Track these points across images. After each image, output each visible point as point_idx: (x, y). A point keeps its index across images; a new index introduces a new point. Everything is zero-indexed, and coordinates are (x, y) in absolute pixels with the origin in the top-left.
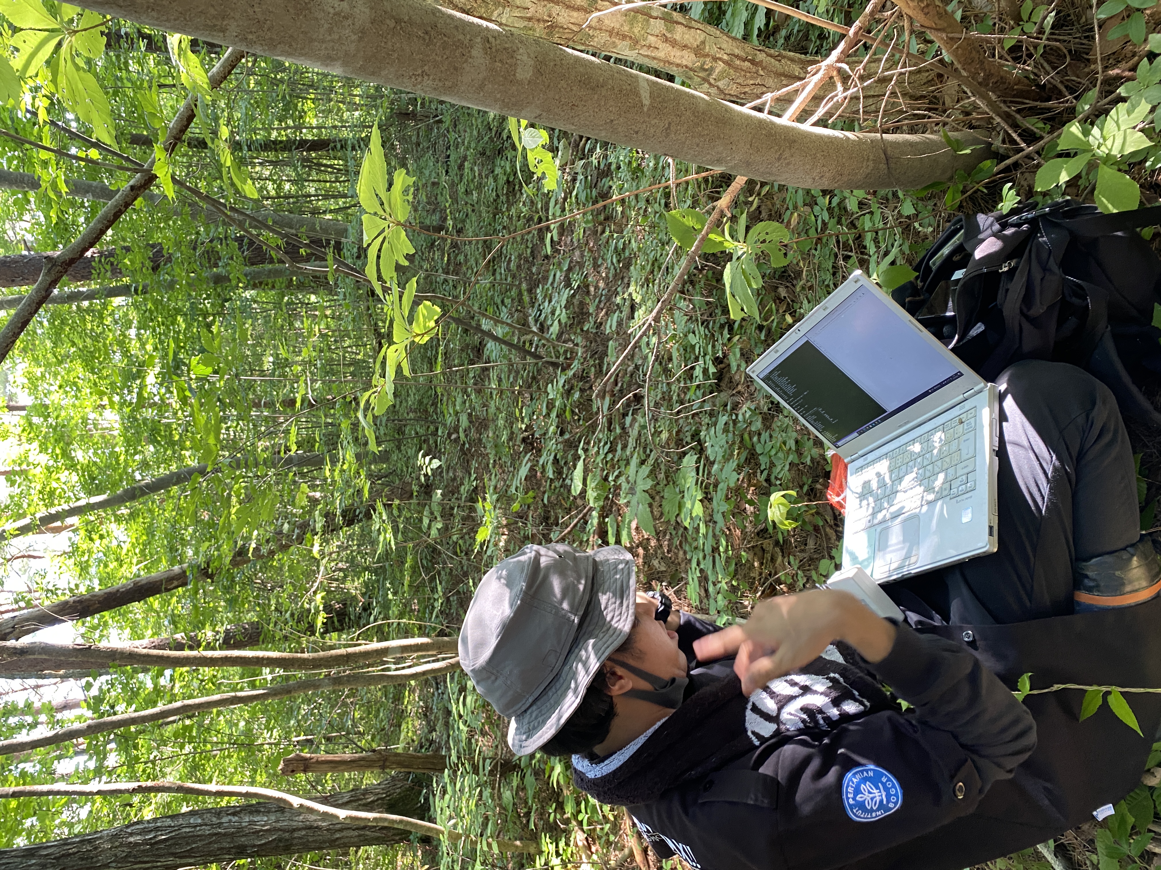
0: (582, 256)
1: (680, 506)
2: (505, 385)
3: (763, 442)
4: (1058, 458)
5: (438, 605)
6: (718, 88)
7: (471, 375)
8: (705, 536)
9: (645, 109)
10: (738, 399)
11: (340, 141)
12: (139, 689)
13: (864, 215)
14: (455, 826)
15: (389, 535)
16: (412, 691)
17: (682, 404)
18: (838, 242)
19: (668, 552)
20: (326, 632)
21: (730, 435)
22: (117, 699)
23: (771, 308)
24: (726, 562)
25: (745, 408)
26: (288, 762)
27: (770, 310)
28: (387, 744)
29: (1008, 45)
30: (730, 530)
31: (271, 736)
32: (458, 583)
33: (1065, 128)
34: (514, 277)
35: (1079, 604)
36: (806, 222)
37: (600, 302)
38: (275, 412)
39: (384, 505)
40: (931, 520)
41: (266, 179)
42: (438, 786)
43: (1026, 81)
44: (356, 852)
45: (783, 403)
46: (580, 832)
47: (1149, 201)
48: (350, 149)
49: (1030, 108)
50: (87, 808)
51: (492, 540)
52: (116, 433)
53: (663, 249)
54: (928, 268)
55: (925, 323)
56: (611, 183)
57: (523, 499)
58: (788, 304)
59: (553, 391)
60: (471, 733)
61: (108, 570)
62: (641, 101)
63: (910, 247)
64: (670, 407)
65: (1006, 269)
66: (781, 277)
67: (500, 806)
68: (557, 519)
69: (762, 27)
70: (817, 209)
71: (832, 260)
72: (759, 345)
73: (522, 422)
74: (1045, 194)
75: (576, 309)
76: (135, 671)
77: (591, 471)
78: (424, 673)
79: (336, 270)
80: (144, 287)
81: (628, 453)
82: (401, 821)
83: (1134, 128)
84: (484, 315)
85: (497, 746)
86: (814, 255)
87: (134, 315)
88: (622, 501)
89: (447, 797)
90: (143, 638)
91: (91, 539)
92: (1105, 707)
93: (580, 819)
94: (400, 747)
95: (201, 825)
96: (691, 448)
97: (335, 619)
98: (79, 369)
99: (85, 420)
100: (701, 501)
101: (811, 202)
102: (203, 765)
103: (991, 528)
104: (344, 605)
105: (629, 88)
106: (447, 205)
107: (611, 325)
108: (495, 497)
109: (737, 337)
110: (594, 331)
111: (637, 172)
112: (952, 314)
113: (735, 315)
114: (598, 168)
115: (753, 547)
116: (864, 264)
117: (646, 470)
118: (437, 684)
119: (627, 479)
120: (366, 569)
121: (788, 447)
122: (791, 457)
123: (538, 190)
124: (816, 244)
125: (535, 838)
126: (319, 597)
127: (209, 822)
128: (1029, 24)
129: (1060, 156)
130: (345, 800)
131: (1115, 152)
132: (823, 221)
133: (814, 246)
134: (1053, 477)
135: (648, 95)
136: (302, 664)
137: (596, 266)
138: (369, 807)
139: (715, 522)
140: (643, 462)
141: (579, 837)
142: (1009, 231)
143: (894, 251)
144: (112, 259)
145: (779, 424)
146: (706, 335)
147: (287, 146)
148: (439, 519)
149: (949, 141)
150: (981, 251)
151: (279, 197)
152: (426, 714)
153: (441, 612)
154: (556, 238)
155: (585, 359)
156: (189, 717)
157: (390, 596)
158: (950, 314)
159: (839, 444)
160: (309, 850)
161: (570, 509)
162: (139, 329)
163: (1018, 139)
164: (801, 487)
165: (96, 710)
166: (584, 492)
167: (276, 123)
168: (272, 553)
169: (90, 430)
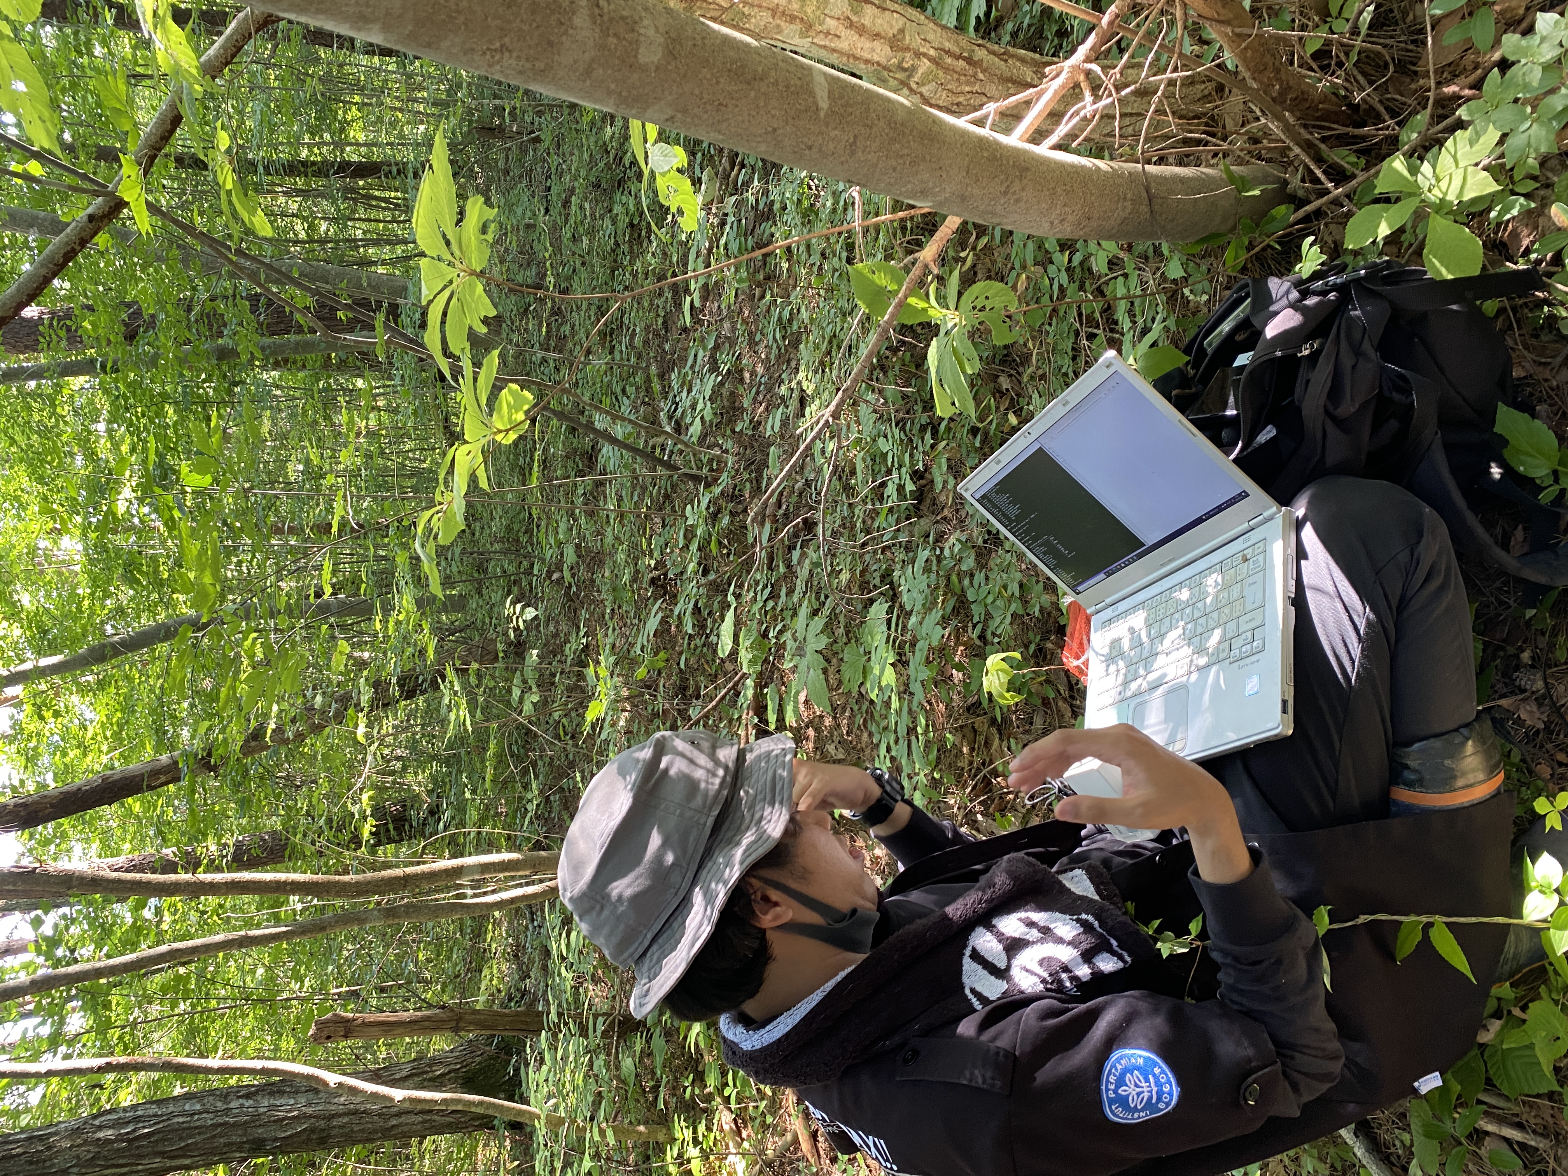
0: (734, 329)
1: (865, 672)
2: (627, 506)
3: (976, 585)
4: (1371, 609)
5: (531, 807)
6: (922, 95)
7: (580, 491)
8: (899, 713)
9: (822, 114)
10: (942, 527)
11: (397, 164)
12: (112, 925)
13: (1116, 278)
14: (556, 1107)
15: (464, 712)
16: (497, 923)
17: (868, 533)
18: (1080, 315)
19: (848, 734)
20: (379, 843)
21: (933, 576)
22: (82, 940)
23: (988, 405)
24: (926, 746)
25: (952, 540)
26: (322, 1025)
27: (988, 406)
28: (463, 995)
29: (1313, 47)
30: (930, 704)
31: (301, 988)
32: (561, 777)
33: (1385, 164)
34: (639, 357)
35: (1395, 802)
36: (1037, 288)
37: (758, 393)
38: (306, 540)
39: (457, 670)
40: (1202, 693)
41: (293, 215)
42: (533, 1051)
43: (1334, 98)
44: (421, 1143)
45: (1004, 531)
46: (726, 1113)
47: (1493, 263)
48: (410, 175)
49: (1339, 136)
50: (40, 1090)
51: (609, 719)
52: (77, 568)
53: (844, 321)
54: (1202, 350)
55: (1200, 425)
56: (773, 229)
57: (651, 662)
58: (1012, 399)
59: (695, 515)
60: (579, 980)
61: (67, 760)
62: (816, 103)
63: (1177, 323)
64: (853, 537)
65: (1307, 352)
66: (1003, 362)
67: (618, 1078)
68: (698, 689)
69: (982, 16)
70: (1052, 269)
71: (1072, 340)
72: (972, 455)
73: (651, 557)
74: (1356, 253)
75: (726, 403)
76: (107, 901)
77: (746, 625)
78: (513, 901)
79: (388, 342)
80: (115, 362)
81: (795, 600)
82: (481, 1103)
83: (1477, 165)
84: (597, 408)
85: (614, 997)
86: (1048, 333)
87: (103, 403)
88: (787, 665)
89: (545, 1068)
90: (118, 855)
91: (42, 718)
92: (1426, 943)
93: (726, 1094)
94: (480, 1001)
95: (200, 1113)
96: (881, 593)
97: (391, 827)
98: (22, 477)
99: (32, 551)
100: (892, 664)
101: (1045, 260)
102: (205, 1028)
103: (1284, 702)
104: (404, 806)
105: (798, 83)
106: (547, 255)
107: (773, 425)
108: (612, 659)
109: (944, 443)
110: (750, 433)
111: (809, 215)
112: (1234, 412)
113: (942, 410)
114: (755, 208)
115: (961, 727)
116: (1115, 344)
117: (819, 622)
118: (532, 913)
119: (794, 635)
120: (433, 758)
121: (1010, 592)
122: (1013, 607)
123: (672, 236)
124: (1051, 318)
125: (664, 1121)
126: (365, 797)
127: (212, 1109)
128: (1340, 20)
129: (1377, 201)
130: (404, 1073)
131: (1451, 197)
132: (1061, 286)
133: (1047, 320)
134: (1367, 634)
135: (825, 95)
136: (342, 890)
137: (753, 344)
138: (436, 1084)
139: (912, 694)
140: (815, 613)
141: (725, 1118)
142: (1311, 301)
143: (1157, 327)
144: (68, 322)
145: (998, 561)
146: (902, 440)
147: (321, 169)
148: (534, 689)
149: (1232, 178)
150: (1276, 326)
151: (311, 241)
152: (517, 954)
153: (537, 817)
154: (697, 304)
155: (737, 471)
156: (183, 964)
157: (468, 795)
158: (1231, 412)
159: (1080, 588)
160: (354, 1143)
161: (716, 676)
162: (109, 422)
163: (1323, 178)
164: (1027, 647)
165: (49, 956)
166: (734, 653)
167: (307, 137)
168: (300, 737)
169: (40, 564)
